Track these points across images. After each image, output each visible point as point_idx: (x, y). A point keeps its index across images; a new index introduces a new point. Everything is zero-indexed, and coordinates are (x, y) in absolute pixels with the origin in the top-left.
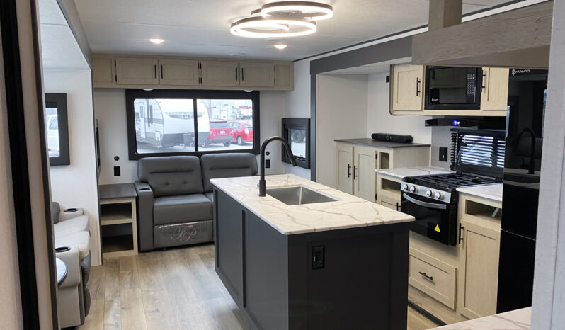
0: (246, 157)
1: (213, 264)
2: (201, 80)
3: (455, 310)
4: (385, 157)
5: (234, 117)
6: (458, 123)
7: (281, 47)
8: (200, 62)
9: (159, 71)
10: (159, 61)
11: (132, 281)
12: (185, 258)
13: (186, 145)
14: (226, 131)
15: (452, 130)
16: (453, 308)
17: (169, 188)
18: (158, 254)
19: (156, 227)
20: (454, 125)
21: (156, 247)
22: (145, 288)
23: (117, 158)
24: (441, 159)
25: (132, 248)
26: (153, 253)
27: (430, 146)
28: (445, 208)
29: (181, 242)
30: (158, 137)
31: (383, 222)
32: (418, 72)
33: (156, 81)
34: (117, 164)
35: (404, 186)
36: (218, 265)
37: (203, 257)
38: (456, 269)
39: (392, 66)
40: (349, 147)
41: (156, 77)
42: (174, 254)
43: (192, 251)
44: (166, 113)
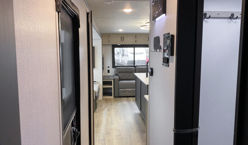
2: (136, 41)
8: (136, 35)
9: (122, 39)
10: (122, 36)
11: (111, 104)
12: (128, 100)
18: (120, 98)
19: (119, 89)
21: (119, 96)
22: (115, 106)
23: (109, 67)
25: (112, 96)
26: (118, 98)
29: (127, 95)
30: (126, 62)
33: (121, 42)
34: (109, 69)
36: (136, 100)
43: (131, 98)
44: (129, 52)
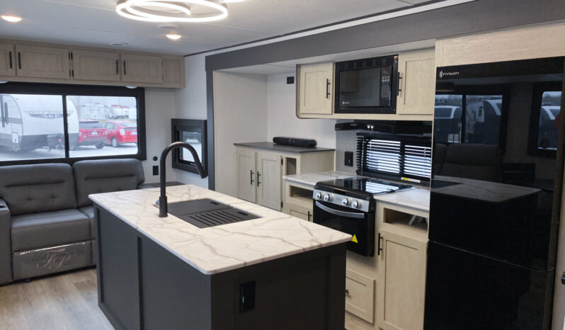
0: (130, 164)
1: (95, 295)
2: (72, 73)
3: (373, 325)
4: (291, 162)
5: (106, 116)
6: (372, 127)
7: (174, 37)
8: (71, 51)
9: (15, 59)
10: (15, 48)
12: (56, 291)
13: (51, 148)
14: (98, 132)
15: (358, 134)
16: (371, 321)
17: (33, 205)
18: (20, 287)
19: (15, 254)
20: (368, 129)
21: (15, 278)
24: (347, 164)
26: (13, 287)
27: (334, 150)
28: (363, 217)
29: (51, 270)
30: (16, 139)
31: (321, 245)
32: (328, 72)
33: (11, 72)
35: (317, 194)
36: (102, 299)
37: (80, 287)
38: (375, 282)
39: (298, 66)
40: (252, 152)
41: (11, 67)
42: (41, 286)
44: (25, 111)
